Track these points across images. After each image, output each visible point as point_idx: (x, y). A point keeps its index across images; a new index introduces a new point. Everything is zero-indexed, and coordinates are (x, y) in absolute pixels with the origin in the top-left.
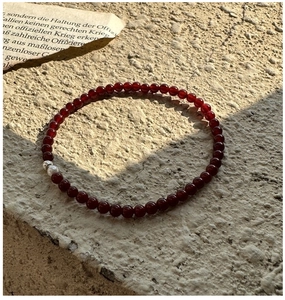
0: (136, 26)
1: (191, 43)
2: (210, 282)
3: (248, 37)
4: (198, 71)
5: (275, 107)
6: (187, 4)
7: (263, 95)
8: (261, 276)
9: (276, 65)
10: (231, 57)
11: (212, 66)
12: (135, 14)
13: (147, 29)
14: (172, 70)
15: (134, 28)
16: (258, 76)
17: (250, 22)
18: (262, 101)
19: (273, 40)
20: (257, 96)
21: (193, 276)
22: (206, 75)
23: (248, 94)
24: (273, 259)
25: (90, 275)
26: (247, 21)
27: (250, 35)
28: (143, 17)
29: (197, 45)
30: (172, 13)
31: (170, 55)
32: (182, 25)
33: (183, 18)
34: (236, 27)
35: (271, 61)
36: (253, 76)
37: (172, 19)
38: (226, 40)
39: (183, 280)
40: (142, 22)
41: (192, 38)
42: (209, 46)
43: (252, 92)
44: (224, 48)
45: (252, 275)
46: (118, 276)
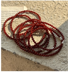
0: (35, 9)
1: (47, 12)
2: (55, 62)
3: (59, 8)
4: (49, 19)
5: (65, 26)
6: (45, 1)
7: (63, 23)
8: (63, 59)
9: (65, 15)
10: (56, 15)
11: (52, 18)
12: (34, 6)
13: (37, 10)
14: (44, 20)
15: (34, 10)
16: (61, 19)
17: (60, 4)
18: (63, 25)
19: (64, 8)
20: (61, 24)
21: (52, 61)
22: (51, 20)
23: (60, 24)
24: (65, 56)
25: (36, 64)
26: (59, 4)
27: (60, 8)
28: (36, 7)
29: (49, 13)
30: (42, 4)
31: (43, 16)
32: (45, 8)
33: (45, 5)
34: (57, 6)
35: (64, 14)
36: (60, 19)
37: (42, 6)
38: (55, 10)
39: (51, 62)
40: (36, 8)
41: (47, 11)
42: (51, 12)
43: (60, 23)
44: (54, 12)
45: (62, 59)
46: (40, 63)
